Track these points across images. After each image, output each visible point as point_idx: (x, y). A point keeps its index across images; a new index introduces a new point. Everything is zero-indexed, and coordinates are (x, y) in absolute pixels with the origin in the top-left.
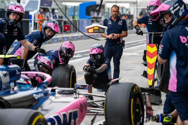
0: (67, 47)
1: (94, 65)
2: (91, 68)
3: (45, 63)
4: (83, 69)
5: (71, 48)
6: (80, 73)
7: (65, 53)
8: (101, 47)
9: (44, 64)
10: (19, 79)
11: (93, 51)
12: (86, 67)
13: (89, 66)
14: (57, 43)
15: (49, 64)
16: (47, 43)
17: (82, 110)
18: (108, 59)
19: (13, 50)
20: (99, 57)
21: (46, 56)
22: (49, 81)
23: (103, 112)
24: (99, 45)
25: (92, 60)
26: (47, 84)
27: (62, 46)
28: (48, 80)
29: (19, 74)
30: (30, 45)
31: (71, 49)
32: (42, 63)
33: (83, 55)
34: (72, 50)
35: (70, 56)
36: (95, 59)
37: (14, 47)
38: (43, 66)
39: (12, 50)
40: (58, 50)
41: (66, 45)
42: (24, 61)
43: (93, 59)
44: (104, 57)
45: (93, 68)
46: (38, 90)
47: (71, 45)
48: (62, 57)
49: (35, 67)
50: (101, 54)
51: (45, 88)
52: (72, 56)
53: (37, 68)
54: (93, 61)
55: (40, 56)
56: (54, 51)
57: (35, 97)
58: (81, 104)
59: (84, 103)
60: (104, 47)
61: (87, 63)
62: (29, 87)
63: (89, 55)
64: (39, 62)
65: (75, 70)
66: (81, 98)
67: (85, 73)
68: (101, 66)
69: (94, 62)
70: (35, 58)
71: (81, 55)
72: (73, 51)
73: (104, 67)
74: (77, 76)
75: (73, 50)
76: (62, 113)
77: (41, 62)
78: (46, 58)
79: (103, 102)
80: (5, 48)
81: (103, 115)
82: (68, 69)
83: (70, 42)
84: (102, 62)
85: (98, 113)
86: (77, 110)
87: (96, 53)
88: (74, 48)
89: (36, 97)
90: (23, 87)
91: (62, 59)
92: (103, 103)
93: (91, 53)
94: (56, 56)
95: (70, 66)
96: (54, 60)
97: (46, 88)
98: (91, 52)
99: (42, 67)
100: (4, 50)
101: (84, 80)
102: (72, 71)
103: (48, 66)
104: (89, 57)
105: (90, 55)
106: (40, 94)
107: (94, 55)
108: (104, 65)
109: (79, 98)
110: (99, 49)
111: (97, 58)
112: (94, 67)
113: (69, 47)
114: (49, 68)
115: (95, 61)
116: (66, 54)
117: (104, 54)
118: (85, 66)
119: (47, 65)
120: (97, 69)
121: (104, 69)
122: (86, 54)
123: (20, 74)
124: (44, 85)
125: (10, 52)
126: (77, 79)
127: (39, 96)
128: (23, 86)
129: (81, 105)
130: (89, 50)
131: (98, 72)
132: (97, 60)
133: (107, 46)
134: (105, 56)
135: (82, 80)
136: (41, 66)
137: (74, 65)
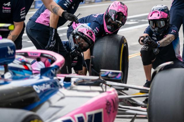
0: (116, 9)
1: (155, 35)
2: (150, 40)
3: (83, 32)
4: (139, 41)
5: (123, 11)
6: (135, 48)
7: (113, 19)
8: (165, 9)
9: (83, 34)
10: (12, 62)
11: (153, 14)
12: (142, 39)
13: (147, 37)
14: (101, 3)
15: (90, 34)
16: (86, 3)
17: (109, 111)
18: (176, 28)
19: (36, 13)
20: (162, 23)
21: (86, 23)
22: (59, 65)
23: (146, 113)
24: (163, 7)
25: (151, 29)
26: (56, 69)
27: (109, 9)
28: (58, 63)
29: (12, 54)
30: (56, 7)
31: (122, 13)
32: (79, 32)
33: (139, 21)
34: (123, 15)
35: (120, 22)
36: (156, 26)
37: (38, 8)
38: (81, 37)
39: (34, 12)
40: (103, 14)
41: (115, 6)
42: (54, 30)
43: (154, 27)
44: (170, 25)
45: (153, 39)
46: (41, 78)
47: (123, 7)
48: (108, 24)
49: (68, 38)
50: (165, 20)
51: (53, 75)
52: (123, 24)
53: (72, 39)
54: (153, 30)
55: (75, 24)
56: (98, 15)
57: (35, 89)
58: (108, 102)
59: (112, 100)
60: (169, 10)
61: (145, 33)
62: (28, 73)
63: (147, 21)
64: (74, 32)
65: (126, 44)
66: (110, 92)
67: (141, 47)
68: (166, 37)
69: (155, 32)
70: (69, 26)
71: (136, 21)
72: (126, 16)
73: (169, 38)
74: (130, 51)
75: (125, 14)
76: (76, 116)
77: (79, 30)
78: (85, 25)
79: (145, 98)
80: (23, 10)
81: (145, 118)
82: (117, 41)
83: (121, 2)
84: (165, 31)
85: (137, 114)
86: (101, 110)
87: (158, 18)
88: (127, 11)
89: (38, 89)
90: (19, 74)
91: (108, 27)
92: (146, 100)
93: (150, 18)
94: (100, 23)
95: (121, 37)
96: (97, 28)
97: (55, 76)
98: (151, 16)
99: (79, 39)
100: (23, 13)
101: (140, 58)
102: (123, 45)
103: (88, 37)
104: (148, 25)
105: (149, 21)
106: (44, 85)
107: (154, 21)
108: (169, 36)
109: (106, 91)
110: (163, 12)
111: (159, 26)
112: (155, 39)
113: (120, 10)
114: (90, 40)
115: (156, 29)
116: (115, 20)
117: (169, 20)
118: (142, 37)
119: (86, 36)
120: (159, 42)
121: (169, 41)
122: (143, 20)
123: (14, 53)
124: (52, 71)
125: (32, 16)
126: (129, 56)
127: (43, 88)
128: (19, 72)
129: (108, 104)
130: (148, 14)
131: (161, 46)
132: (159, 28)
133: (174, 8)
134: (170, 23)
135: (137, 58)
136: (77, 37)
137: (125, 36)
